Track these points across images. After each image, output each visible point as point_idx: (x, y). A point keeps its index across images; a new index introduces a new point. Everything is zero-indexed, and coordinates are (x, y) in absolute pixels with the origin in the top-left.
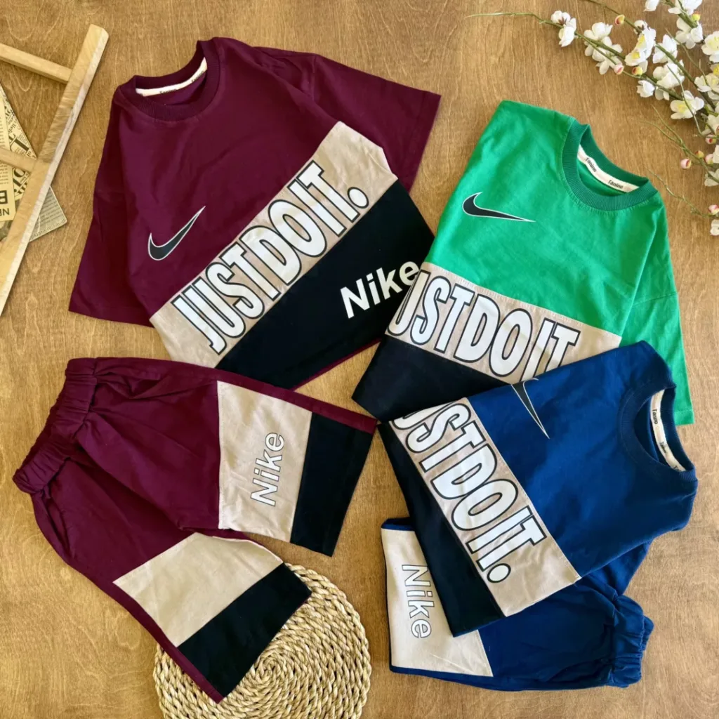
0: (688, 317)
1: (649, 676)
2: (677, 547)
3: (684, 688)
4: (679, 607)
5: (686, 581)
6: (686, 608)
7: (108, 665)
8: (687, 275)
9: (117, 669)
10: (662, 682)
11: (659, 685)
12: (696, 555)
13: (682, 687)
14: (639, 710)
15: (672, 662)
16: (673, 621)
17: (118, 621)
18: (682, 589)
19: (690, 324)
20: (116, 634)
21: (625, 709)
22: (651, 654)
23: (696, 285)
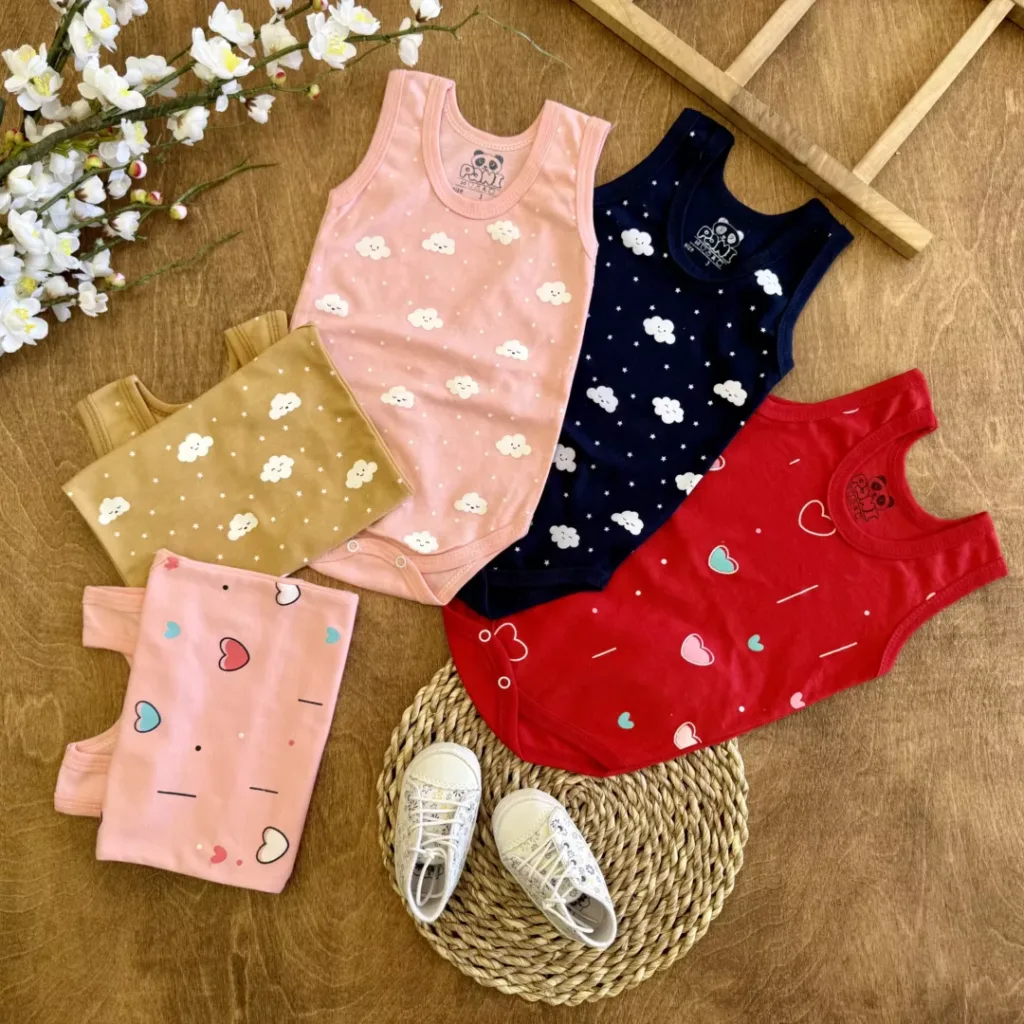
0: (1000, 240)
1: (933, 842)
2: (982, 620)
3: (993, 866)
4: (984, 725)
5: (996, 678)
6: (996, 727)
7: (5, 788)
8: (997, 173)
9: (19, 796)
10: (955, 853)
11: (952, 860)
12: (1014, 635)
13: (990, 862)
14: (915, 900)
15: (971, 818)
16: (974, 747)
17: (26, 714)
18: (990, 693)
19: (1003, 252)
20: (22, 735)
21: (890, 898)
22: (936, 804)
23: (1012, 190)
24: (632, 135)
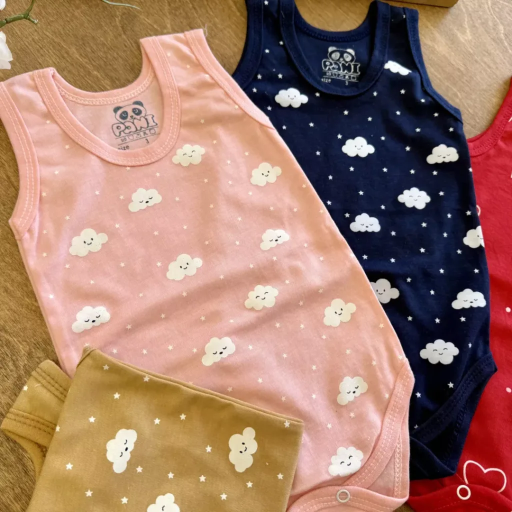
24: (221, 31)
